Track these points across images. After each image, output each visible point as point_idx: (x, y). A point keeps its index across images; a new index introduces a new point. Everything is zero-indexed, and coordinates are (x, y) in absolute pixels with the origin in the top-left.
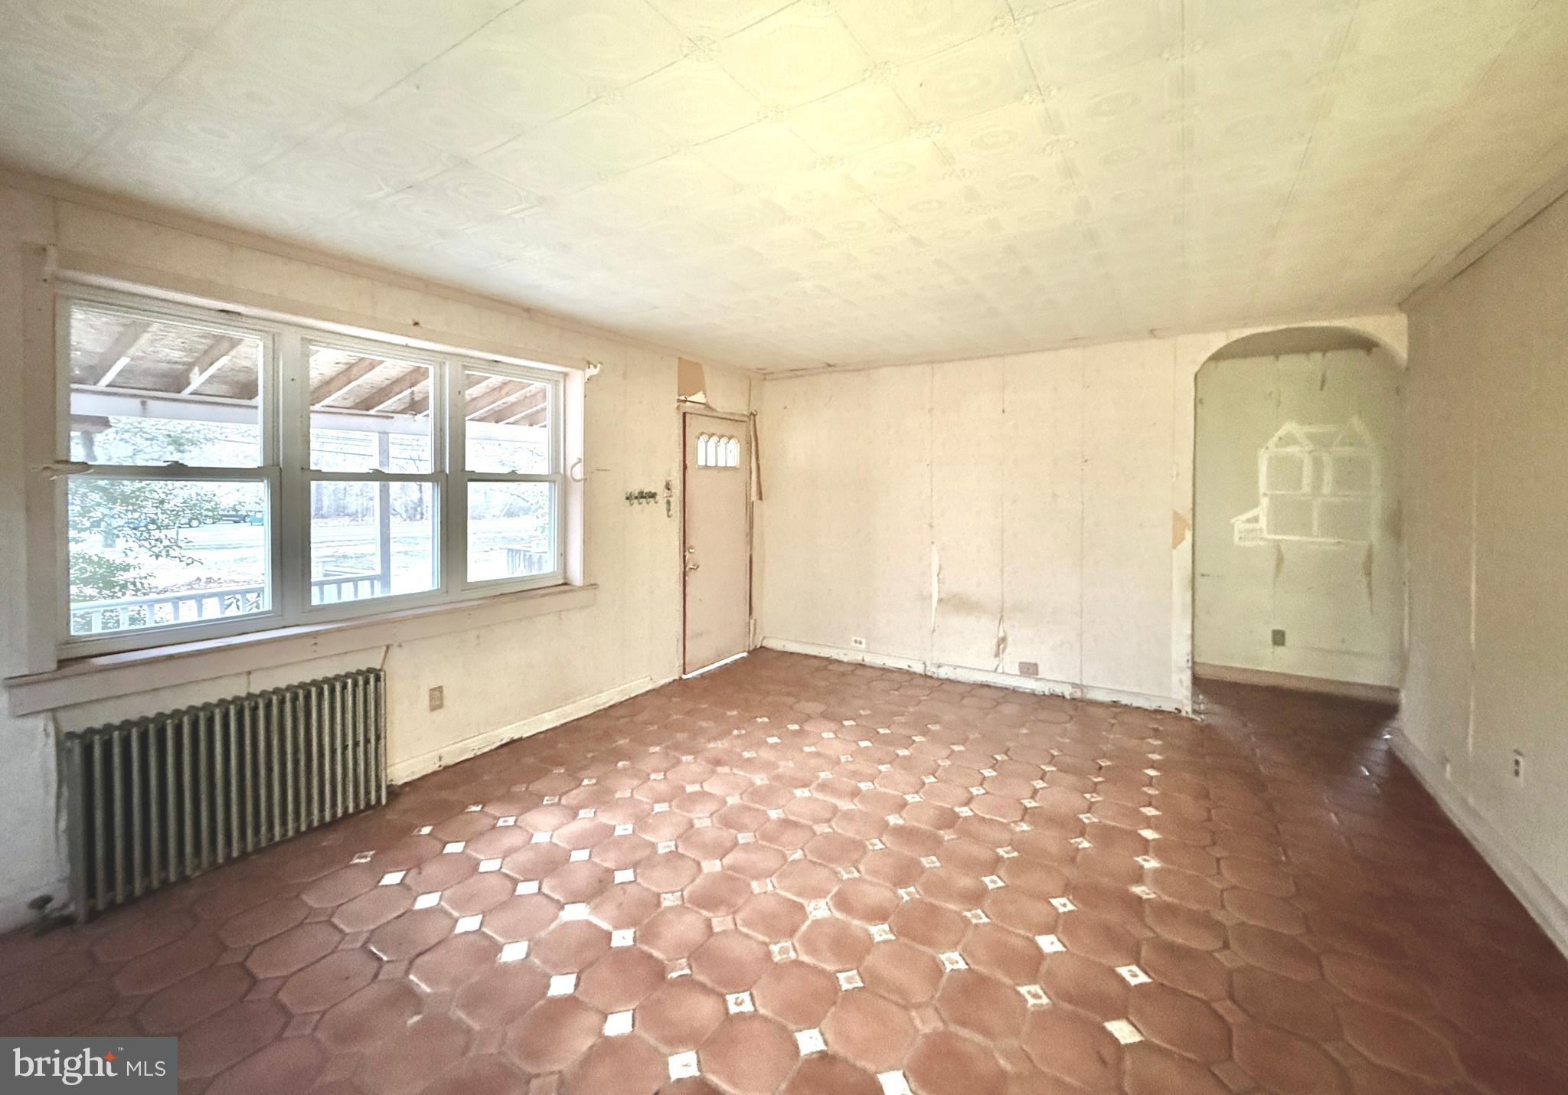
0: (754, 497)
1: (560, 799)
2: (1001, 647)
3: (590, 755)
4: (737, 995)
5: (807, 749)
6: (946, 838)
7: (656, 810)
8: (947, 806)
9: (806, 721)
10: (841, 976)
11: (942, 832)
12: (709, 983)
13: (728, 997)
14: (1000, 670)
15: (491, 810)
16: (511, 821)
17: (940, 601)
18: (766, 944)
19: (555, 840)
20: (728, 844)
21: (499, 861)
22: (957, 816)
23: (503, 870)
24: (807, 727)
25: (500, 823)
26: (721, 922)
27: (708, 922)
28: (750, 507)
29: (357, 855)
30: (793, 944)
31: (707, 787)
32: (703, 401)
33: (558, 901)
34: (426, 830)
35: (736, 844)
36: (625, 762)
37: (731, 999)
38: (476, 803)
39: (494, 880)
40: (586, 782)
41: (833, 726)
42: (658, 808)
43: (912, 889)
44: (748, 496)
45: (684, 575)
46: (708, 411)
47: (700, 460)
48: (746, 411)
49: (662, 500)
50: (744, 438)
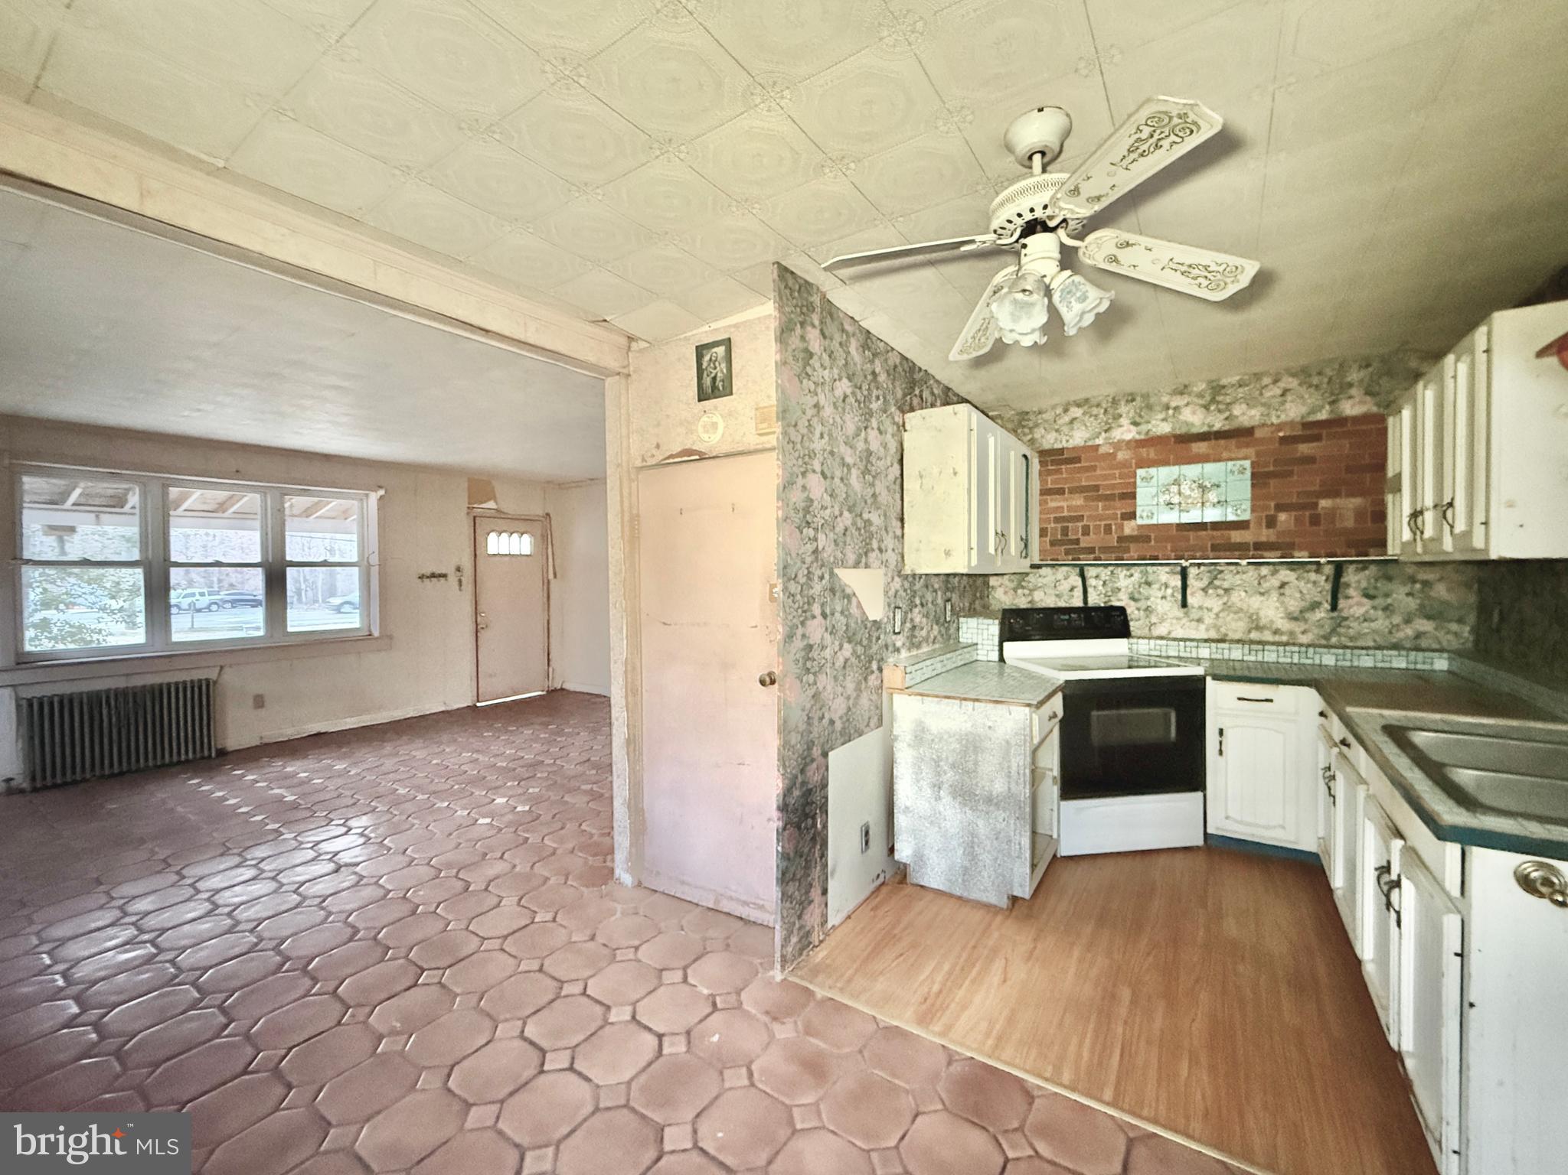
0: (551, 576)
28: (546, 584)
32: (495, 507)
44: (544, 575)
45: (477, 632)
46: (499, 514)
47: (492, 550)
48: (540, 512)
49: (453, 579)
50: (539, 533)
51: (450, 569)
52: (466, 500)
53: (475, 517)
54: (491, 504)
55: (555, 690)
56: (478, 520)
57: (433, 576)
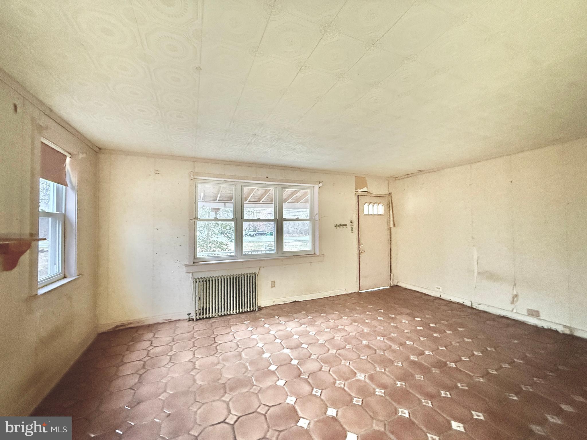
0: (392, 226)
1: (299, 320)
2: (515, 299)
3: (315, 310)
4: (317, 390)
5: (392, 324)
6: (434, 371)
7: (325, 330)
8: (444, 360)
9: (399, 314)
10: (355, 399)
11: (433, 369)
12: (311, 384)
13: (314, 389)
14: (515, 311)
15: (280, 319)
16: (284, 323)
17: (479, 273)
18: (336, 380)
19: (292, 331)
20: (343, 347)
21: (275, 332)
22: (446, 365)
23: (275, 335)
24: (398, 317)
25: (281, 323)
26: (325, 368)
27: (322, 366)
28: (390, 230)
29: (246, 321)
30: (345, 383)
31: (346, 328)
32: (367, 190)
33: (284, 347)
34: (263, 319)
35: (345, 347)
36: (324, 314)
37: (315, 390)
38: (277, 316)
39: (272, 336)
40: (309, 317)
41: (410, 318)
42: (326, 330)
43: (404, 383)
44: (389, 225)
45: (359, 254)
46: (369, 194)
47: (366, 212)
48: (386, 192)
49: (349, 227)
50: (386, 203)
51: (348, 223)
52: (354, 187)
53: (358, 196)
54: (365, 189)
55: (394, 286)
56: (359, 196)
57: (341, 225)
